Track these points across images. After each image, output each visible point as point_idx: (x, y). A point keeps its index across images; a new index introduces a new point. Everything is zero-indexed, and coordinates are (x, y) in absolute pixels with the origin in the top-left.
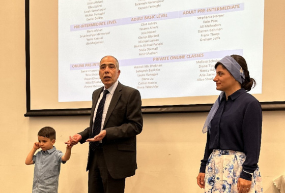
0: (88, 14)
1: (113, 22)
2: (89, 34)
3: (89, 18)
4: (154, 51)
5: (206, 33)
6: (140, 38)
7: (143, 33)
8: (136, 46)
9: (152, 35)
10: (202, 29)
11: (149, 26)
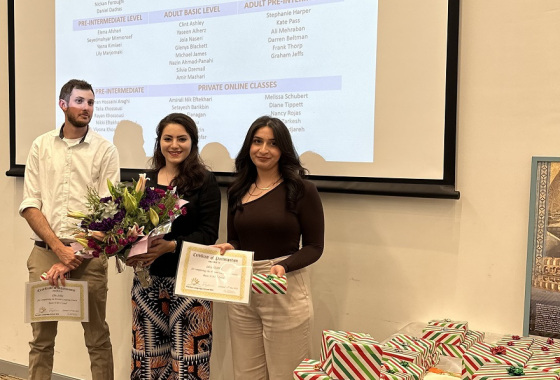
0: (99, 1)
1: (136, 18)
2: (101, 36)
3: (100, 8)
4: (199, 73)
5: (281, 44)
6: (177, 48)
7: (182, 40)
8: (172, 63)
9: (196, 43)
10: (274, 36)
11: (191, 28)
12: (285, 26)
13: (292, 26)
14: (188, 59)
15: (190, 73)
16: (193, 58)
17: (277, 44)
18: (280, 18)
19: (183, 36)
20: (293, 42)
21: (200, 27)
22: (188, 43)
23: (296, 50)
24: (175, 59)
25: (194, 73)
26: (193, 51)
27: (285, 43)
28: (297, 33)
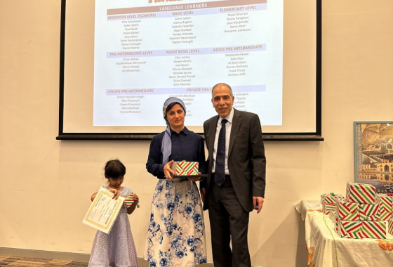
0: (124, 43)
1: (149, 53)
2: (125, 62)
3: (125, 46)
4: (188, 83)
5: (234, 69)
6: (174, 69)
7: (177, 65)
8: (170, 77)
9: (185, 67)
10: (229, 65)
11: (183, 60)
12: (236, 61)
13: (239, 61)
14: (180, 75)
15: (182, 82)
16: (184, 75)
17: (231, 69)
18: (233, 57)
19: (177, 64)
20: (240, 69)
21: (187, 59)
22: (181, 67)
23: (242, 72)
24: (172, 75)
25: (184, 83)
26: (184, 71)
27: (236, 69)
28: (242, 65)
